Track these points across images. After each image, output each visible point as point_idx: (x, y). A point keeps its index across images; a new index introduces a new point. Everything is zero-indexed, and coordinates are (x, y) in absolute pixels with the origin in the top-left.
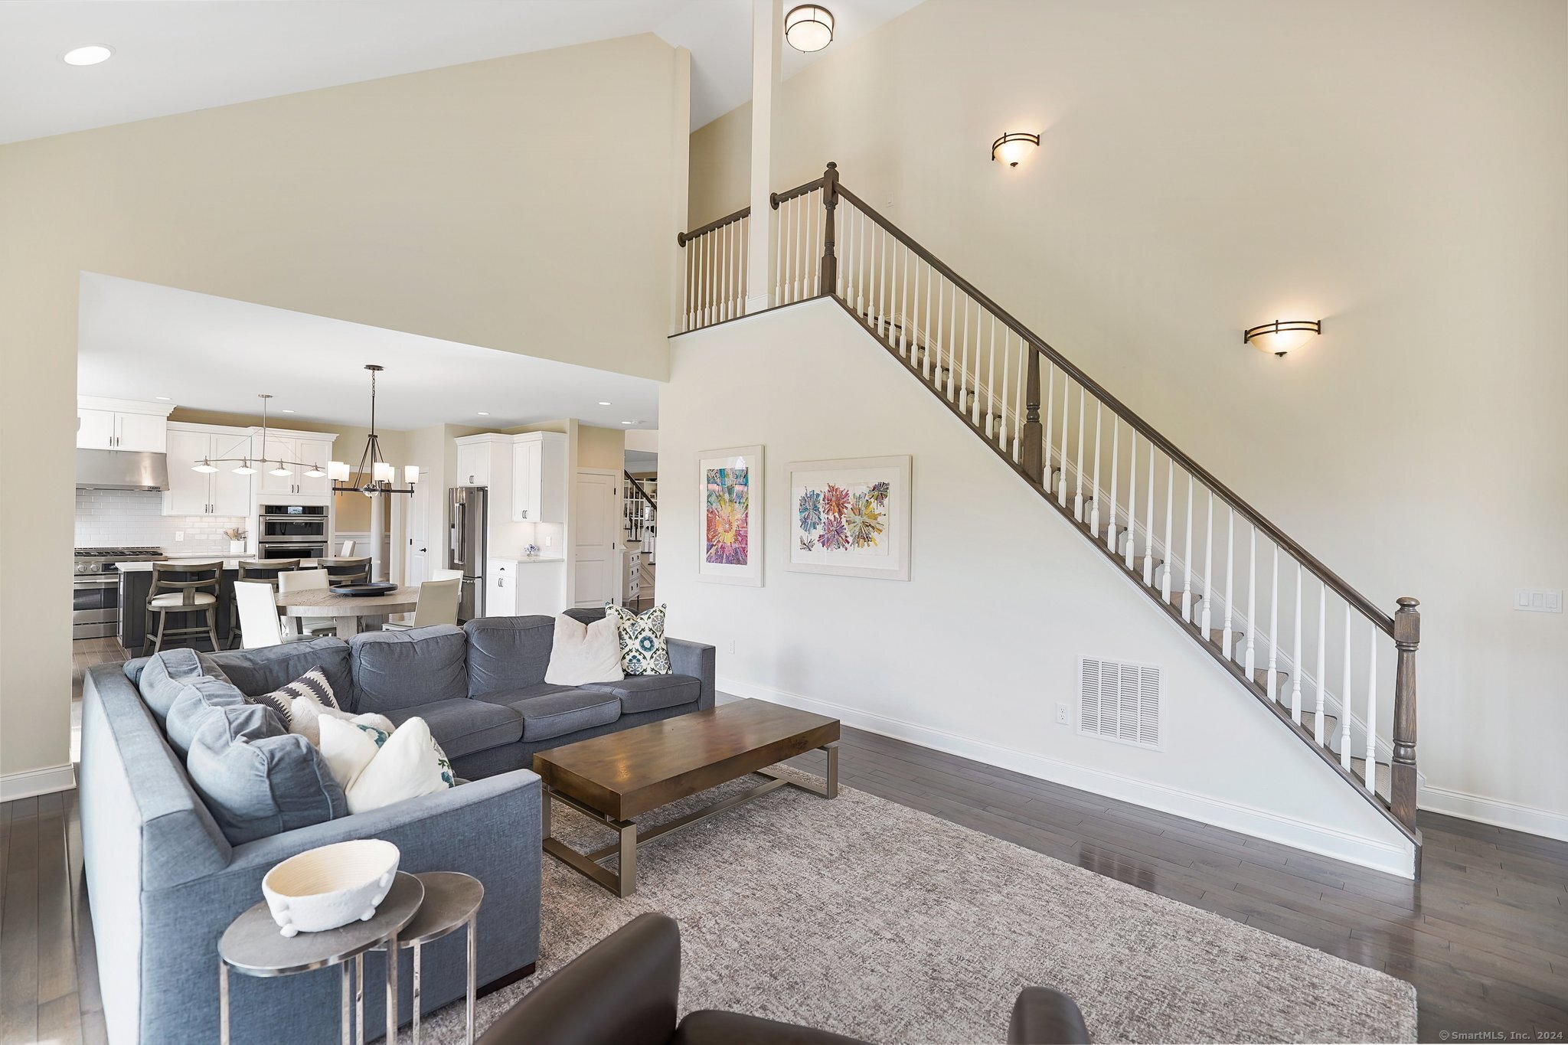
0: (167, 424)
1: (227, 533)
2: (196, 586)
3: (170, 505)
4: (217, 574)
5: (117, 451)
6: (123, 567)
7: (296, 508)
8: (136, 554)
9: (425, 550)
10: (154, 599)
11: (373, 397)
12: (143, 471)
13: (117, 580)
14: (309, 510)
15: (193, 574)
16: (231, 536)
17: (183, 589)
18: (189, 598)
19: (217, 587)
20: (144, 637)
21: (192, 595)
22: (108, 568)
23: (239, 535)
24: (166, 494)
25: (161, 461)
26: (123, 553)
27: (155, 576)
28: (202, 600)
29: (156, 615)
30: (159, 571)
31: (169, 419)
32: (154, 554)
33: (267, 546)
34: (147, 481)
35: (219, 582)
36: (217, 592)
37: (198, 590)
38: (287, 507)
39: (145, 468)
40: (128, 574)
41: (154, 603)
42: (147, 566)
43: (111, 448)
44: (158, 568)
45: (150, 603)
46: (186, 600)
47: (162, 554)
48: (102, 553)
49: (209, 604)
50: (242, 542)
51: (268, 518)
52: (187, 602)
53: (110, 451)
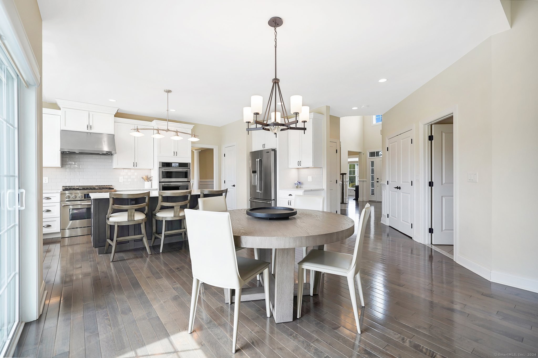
0: (114, 118)
1: (143, 178)
2: (135, 208)
3: (117, 161)
4: (147, 200)
5: (91, 133)
6: (93, 196)
7: (176, 164)
8: (101, 189)
9: (234, 186)
10: (110, 216)
11: (276, 47)
12: (104, 143)
13: (90, 203)
14: (181, 165)
15: (132, 200)
16: (145, 179)
17: (127, 210)
18: (131, 216)
19: (147, 208)
20: (105, 241)
21: (133, 214)
22: (87, 197)
23: (149, 179)
24: (115, 156)
25: (112, 138)
26: (95, 188)
27: (111, 201)
28: (140, 217)
29: (112, 227)
30: (113, 198)
31: (115, 116)
32: (109, 188)
33: (163, 184)
34: (106, 149)
35: (147, 205)
36: (146, 211)
37: (136, 210)
38: (171, 163)
39: (104, 142)
40: (96, 200)
41: (111, 219)
42: (106, 195)
43: (88, 131)
44: (113, 196)
45: (108, 219)
46: (129, 217)
47: (113, 189)
48: (84, 188)
49: (142, 220)
50: (150, 182)
51: (163, 169)
52: (130, 219)
53: (87, 133)
